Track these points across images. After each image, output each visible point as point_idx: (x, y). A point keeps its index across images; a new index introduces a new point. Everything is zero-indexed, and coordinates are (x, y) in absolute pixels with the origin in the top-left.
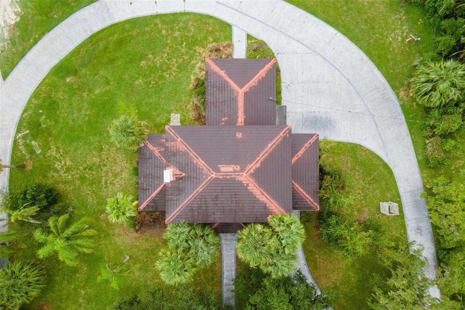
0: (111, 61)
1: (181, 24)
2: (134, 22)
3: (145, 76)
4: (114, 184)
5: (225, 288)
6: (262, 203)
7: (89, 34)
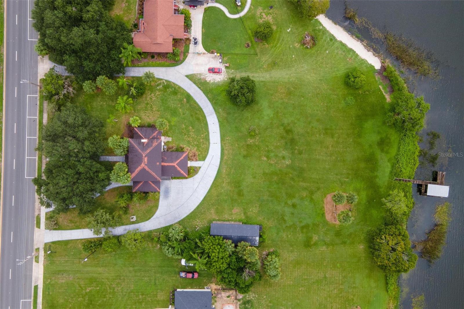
0: (192, 116)
1: (205, 142)
2: (206, 124)
3: (186, 128)
4: (145, 116)
5: (105, 157)
6: (135, 171)
7: (202, 108)
